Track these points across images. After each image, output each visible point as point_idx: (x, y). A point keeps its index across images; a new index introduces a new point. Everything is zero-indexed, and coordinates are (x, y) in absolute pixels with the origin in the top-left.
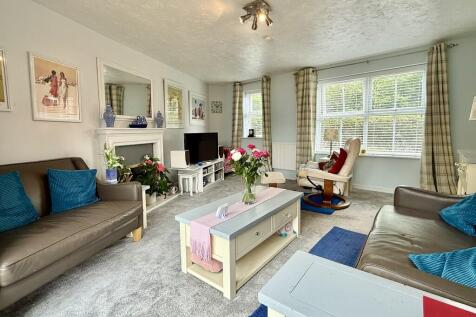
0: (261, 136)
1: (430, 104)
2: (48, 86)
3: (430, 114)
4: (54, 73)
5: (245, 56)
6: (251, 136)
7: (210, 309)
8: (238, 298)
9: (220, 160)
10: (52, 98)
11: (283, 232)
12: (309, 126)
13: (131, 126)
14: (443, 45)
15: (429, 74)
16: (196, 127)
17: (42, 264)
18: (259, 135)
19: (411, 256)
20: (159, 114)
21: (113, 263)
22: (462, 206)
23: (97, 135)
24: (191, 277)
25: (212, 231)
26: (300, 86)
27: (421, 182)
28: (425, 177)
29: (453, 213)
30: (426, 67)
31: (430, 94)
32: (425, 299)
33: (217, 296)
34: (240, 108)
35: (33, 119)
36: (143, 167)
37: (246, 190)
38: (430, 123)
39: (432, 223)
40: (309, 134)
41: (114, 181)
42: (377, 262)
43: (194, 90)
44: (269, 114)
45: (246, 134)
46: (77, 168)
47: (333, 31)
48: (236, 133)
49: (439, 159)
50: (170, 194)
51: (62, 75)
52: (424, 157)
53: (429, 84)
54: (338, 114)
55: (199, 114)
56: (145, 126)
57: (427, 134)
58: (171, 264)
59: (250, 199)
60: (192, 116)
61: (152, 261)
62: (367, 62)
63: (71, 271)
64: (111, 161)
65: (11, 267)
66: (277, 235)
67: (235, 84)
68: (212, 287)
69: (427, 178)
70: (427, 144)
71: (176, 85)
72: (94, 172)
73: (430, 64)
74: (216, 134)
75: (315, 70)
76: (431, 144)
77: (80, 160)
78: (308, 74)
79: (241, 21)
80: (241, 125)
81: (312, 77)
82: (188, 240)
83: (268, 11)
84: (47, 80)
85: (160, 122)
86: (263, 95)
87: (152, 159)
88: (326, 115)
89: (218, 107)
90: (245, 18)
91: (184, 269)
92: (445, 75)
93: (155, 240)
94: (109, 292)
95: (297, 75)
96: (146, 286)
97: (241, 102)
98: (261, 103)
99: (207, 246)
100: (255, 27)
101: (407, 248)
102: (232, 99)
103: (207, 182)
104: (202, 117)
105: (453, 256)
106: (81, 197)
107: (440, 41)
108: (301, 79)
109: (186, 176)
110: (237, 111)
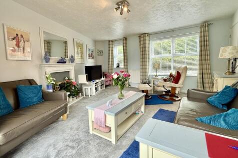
0: (123, 67)
1: (201, 51)
2: (14, 42)
3: (201, 55)
4: (17, 35)
5: (115, 28)
6: (118, 67)
7: (106, 149)
8: (119, 143)
9: (103, 79)
10: (16, 48)
11: (137, 112)
12: (146, 62)
13: (58, 63)
14: (206, 24)
15: (201, 37)
16: (90, 63)
17: (20, 133)
18: (122, 66)
19: (197, 118)
20: (72, 56)
21: (54, 132)
22: (216, 96)
23: (40, 67)
24: (94, 136)
25: (106, 112)
26: (142, 42)
27: (198, 87)
28: (199, 84)
29: (213, 99)
30: (199, 34)
31: (201, 46)
32: (206, 134)
33: (108, 143)
34: (112, 53)
35: (7, 59)
36: (65, 83)
37: (120, 93)
38: (201, 60)
39: (204, 104)
40: (146, 65)
41: (51, 91)
42: (185, 121)
43: (89, 44)
44: (127, 56)
45: (115, 66)
46: (31, 84)
47: (158, 16)
48: (110, 65)
49: (205, 76)
50: (79, 97)
51: (22, 36)
52: (199, 75)
53: (201, 42)
54: (159, 56)
55: (91, 56)
56: (65, 62)
57: (200, 65)
58: (84, 130)
59: (122, 97)
60: (88, 57)
61: (74, 129)
62: (173, 31)
63: (32, 136)
64: (49, 81)
65: (5, 135)
66: (135, 114)
67: (109, 41)
68: (106, 139)
69: (200, 85)
70: (200, 69)
71: (79, 41)
72: (41, 86)
73: (201, 32)
74: (101, 66)
75: (149, 35)
76: (201, 69)
77: (33, 80)
78: (145, 36)
79: (115, 10)
80: (113, 61)
81: (147, 38)
82: (93, 118)
83: (128, 6)
84: (14, 39)
85: (72, 60)
86: (124, 47)
87: (69, 79)
88: (154, 56)
89: (101, 53)
90: (117, 9)
91: (91, 132)
92: (207, 38)
93: (74, 119)
94: (54, 145)
95: (140, 37)
96: (73, 141)
97: (112, 50)
98: (123, 51)
99: (103, 120)
100: (121, 13)
101: (195, 115)
102: (108, 49)
103: (97, 90)
104: (93, 58)
105: (214, 117)
106: (35, 99)
107: (205, 22)
108: (142, 39)
109: (86, 87)
110: (111, 54)
